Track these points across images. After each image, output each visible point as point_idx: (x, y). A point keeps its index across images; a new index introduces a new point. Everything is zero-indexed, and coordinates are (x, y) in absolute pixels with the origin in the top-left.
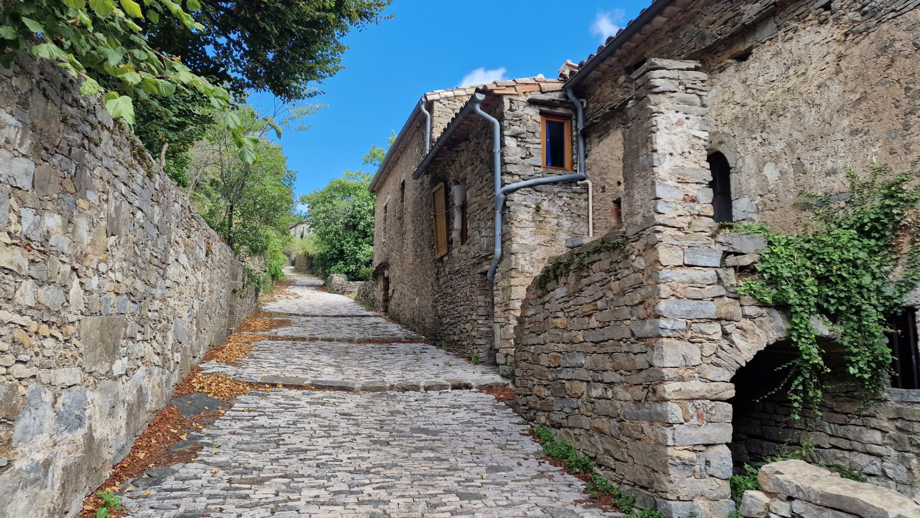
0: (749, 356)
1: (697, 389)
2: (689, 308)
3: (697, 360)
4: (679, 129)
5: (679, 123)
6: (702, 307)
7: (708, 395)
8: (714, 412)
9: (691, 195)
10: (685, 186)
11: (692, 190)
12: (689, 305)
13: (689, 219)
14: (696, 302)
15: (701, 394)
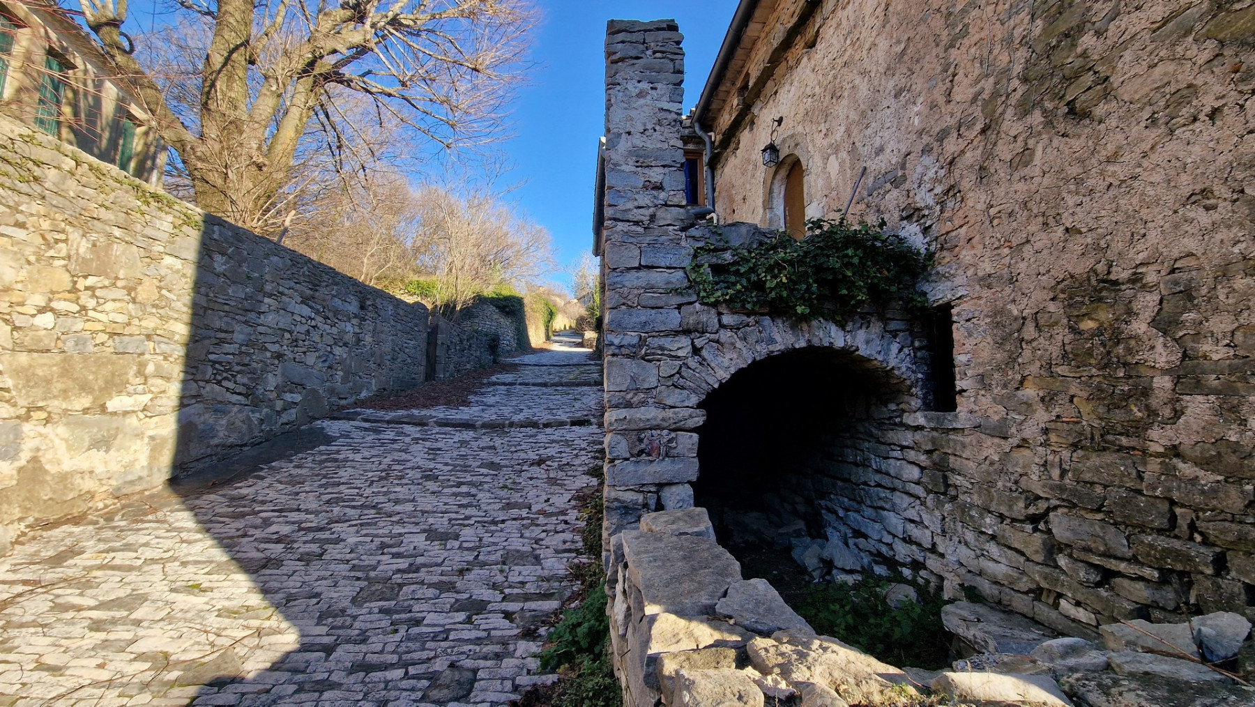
0: (725, 375)
1: (649, 417)
2: (643, 319)
3: (652, 381)
4: (642, 101)
5: (641, 95)
6: (660, 318)
7: (665, 424)
8: (674, 444)
9: (653, 180)
10: (646, 171)
11: (656, 175)
12: (644, 315)
13: (652, 210)
14: (653, 311)
15: (655, 423)
